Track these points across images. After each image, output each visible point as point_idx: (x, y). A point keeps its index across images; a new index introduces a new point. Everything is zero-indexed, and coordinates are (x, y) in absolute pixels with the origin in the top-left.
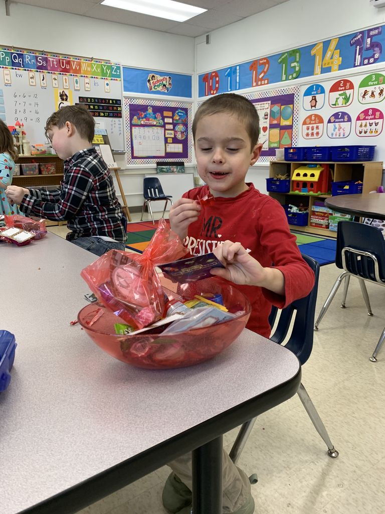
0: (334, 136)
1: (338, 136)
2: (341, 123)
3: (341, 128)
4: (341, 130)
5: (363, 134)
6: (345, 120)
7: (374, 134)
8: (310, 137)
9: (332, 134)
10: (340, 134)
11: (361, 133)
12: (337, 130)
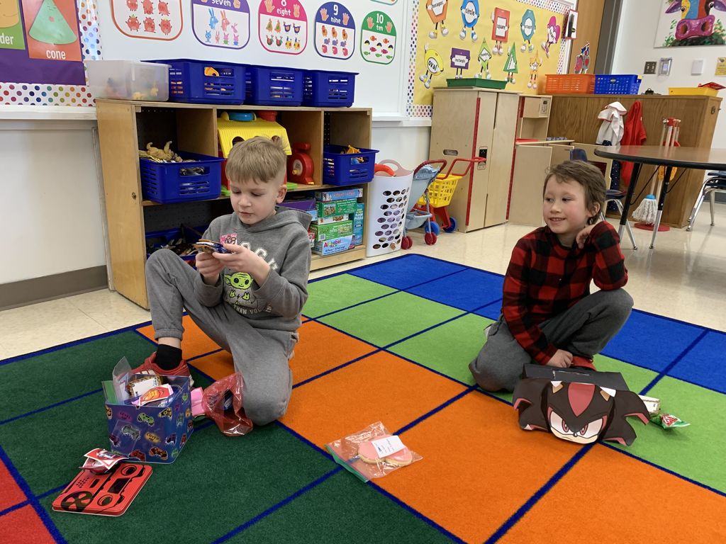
0: (213, 41)
1: (221, 43)
2: (226, 10)
3: (228, 23)
4: (229, 27)
5: (274, 46)
6: (236, 6)
7: (293, 50)
8: (142, 31)
9: (208, 35)
10: (226, 37)
11: (270, 42)
12: (218, 26)
